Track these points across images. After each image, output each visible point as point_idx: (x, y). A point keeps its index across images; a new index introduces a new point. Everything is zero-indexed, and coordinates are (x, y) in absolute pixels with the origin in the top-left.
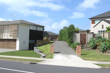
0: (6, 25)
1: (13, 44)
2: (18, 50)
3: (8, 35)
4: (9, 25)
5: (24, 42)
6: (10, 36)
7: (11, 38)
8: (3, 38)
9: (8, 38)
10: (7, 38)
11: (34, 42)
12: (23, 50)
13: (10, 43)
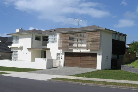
0: (78, 33)
1: (89, 60)
2: (101, 69)
3: (81, 47)
4: (86, 32)
5: (107, 58)
6: (87, 48)
7: (88, 51)
8: (73, 52)
9: (82, 52)
10: (80, 52)
11: (116, 58)
12: (105, 69)
13: (84, 58)
